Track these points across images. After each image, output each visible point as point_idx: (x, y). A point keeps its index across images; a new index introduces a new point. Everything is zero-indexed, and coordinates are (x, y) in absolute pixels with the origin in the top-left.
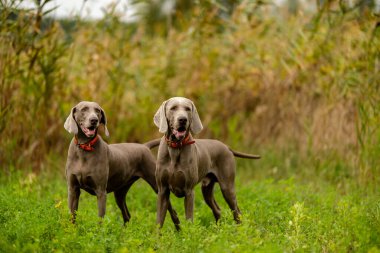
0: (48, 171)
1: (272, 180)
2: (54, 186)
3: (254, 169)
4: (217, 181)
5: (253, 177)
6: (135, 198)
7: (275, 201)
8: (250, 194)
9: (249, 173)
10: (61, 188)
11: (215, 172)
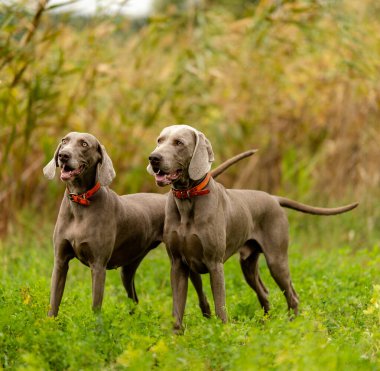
0: (20, 235)
1: (348, 250)
2: (27, 257)
3: (320, 234)
4: (261, 251)
5: (318, 245)
6: (145, 275)
7: (350, 280)
8: (314, 270)
9: (314, 239)
10: (37, 261)
11: (258, 238)
